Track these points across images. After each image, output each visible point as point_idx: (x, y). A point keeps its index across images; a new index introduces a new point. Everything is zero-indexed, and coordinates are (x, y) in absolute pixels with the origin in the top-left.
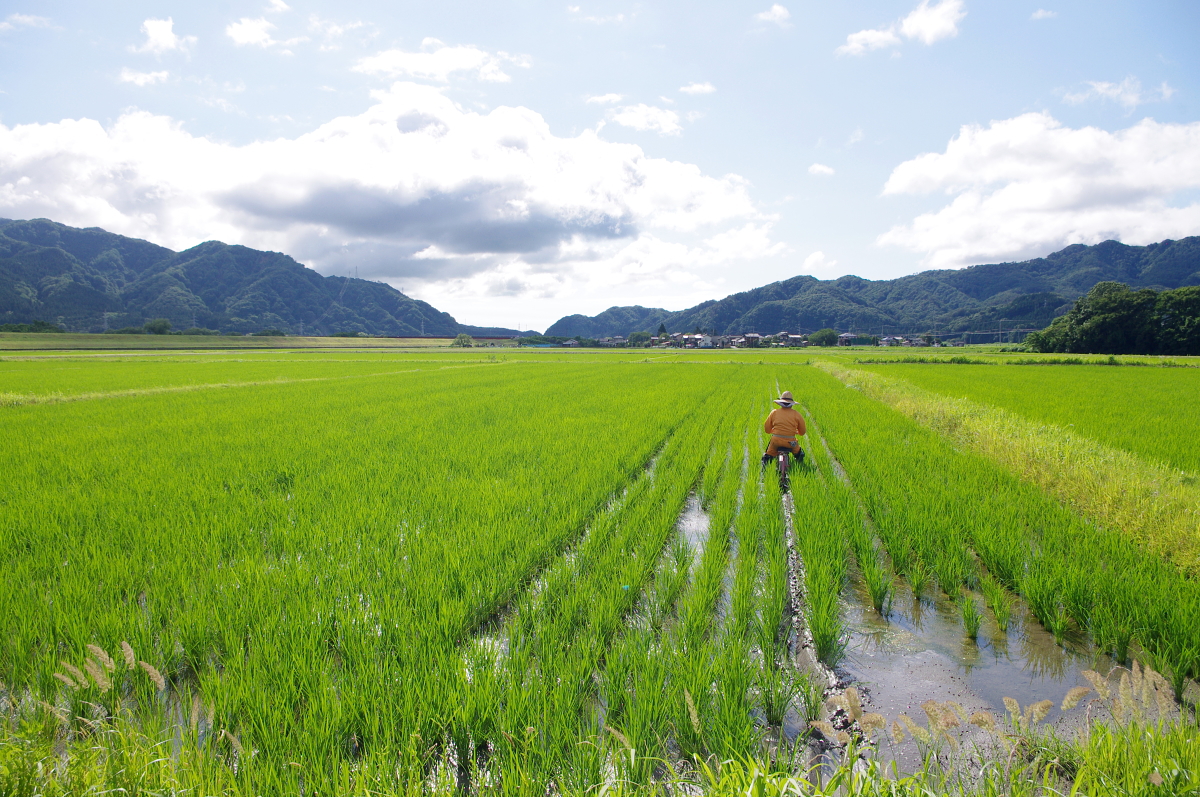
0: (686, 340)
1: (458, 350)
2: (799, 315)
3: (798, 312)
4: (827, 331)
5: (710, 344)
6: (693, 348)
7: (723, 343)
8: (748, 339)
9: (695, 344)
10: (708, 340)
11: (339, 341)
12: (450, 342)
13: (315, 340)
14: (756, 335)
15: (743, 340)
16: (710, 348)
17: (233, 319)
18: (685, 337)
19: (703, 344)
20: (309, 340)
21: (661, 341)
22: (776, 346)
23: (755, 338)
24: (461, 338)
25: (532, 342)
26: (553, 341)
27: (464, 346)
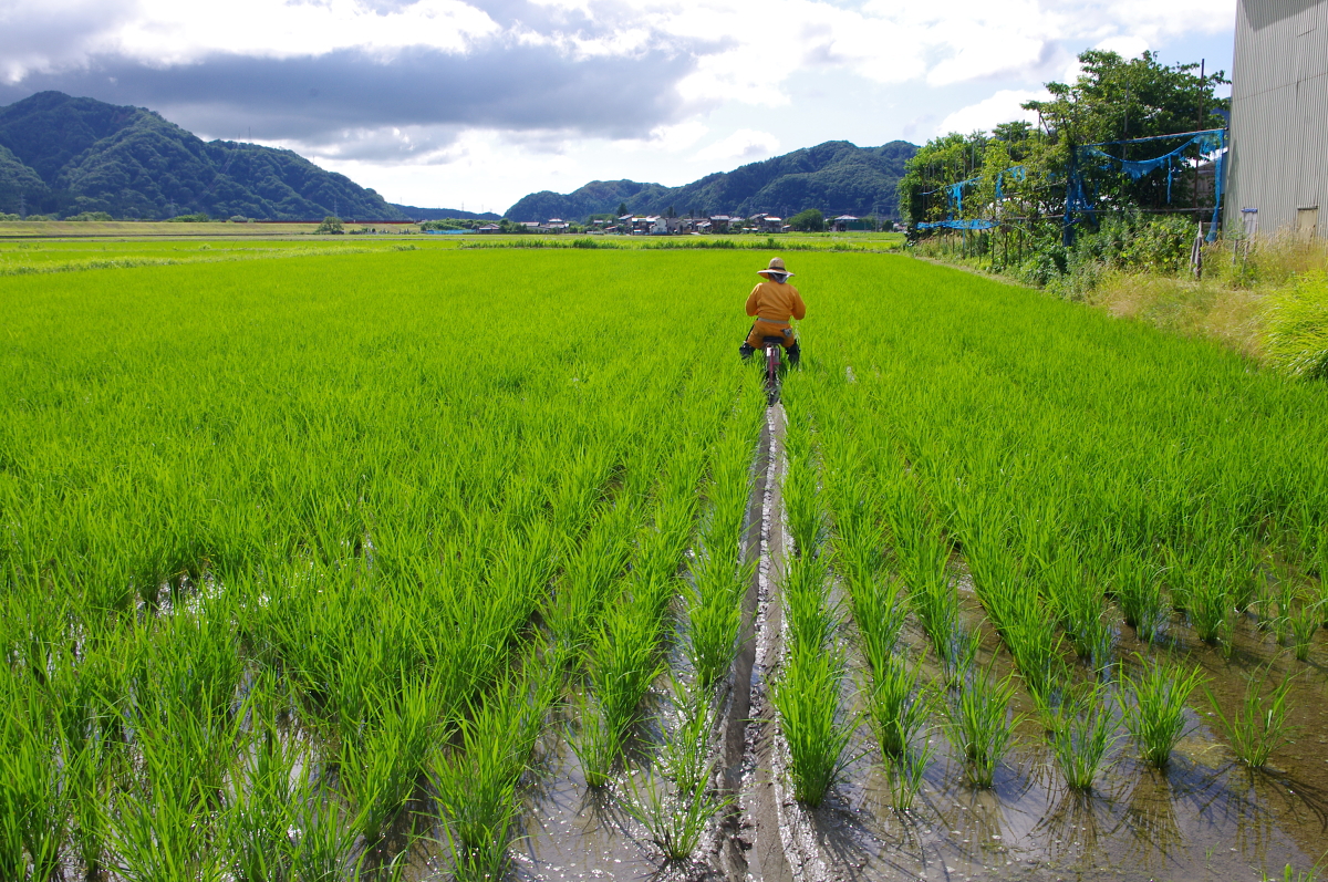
0: (635, 223)
2: (827, 192)
3: (827, 188)
4: (812, 212)
5: (665, 230)
6: (643, 234)
7: (681, 228)
8: (712, 221)
9: (646, 229)
10: (663, 225)
11: (155, 227)
12: (315, 227)
13: (117, 226)
14: (725, 218)
15: (709, 224)
16: (664, 234)
17: (79, 199)
18: (635, 220)
19: (655, 230)
20: (108, 226)
21: (605, 227)
22: (748, 232)
23: (723, 221)
24: (329, 222)
25: (440, 227)
26: (468, 227)
27: (334, 233)
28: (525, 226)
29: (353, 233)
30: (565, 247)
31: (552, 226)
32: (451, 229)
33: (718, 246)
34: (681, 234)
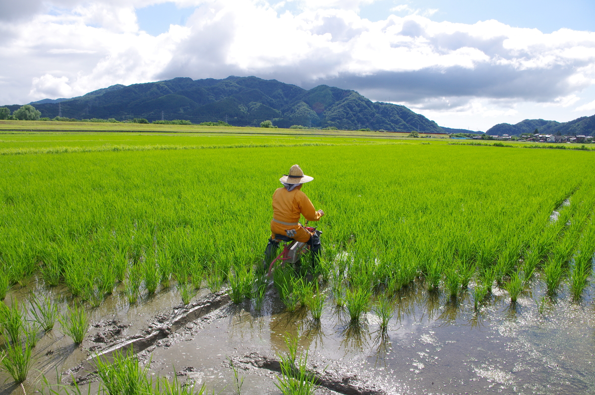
0: (541, 138)
1: (412, 138)
6: (544, 142)
7: (562, 140)
8: (577, 138)
9: (545, 140)
10: (553, 138)
12: (408, 135)
14: (584, 136)
15: (575, 139)
16: (553, 142)
18: (540, 136)
19: (550, 140)
21: (527, 138)
23: (582, 138)
24: (413, 133)
25: (457, 136)
26: (468, 136)
27: (415, 137)
28: (492, 137)
29: (422, 137)
30: (490, 145)
31: (504, 137)
32: (462, 137)
33: (558, 148)
34: (561, 142)
